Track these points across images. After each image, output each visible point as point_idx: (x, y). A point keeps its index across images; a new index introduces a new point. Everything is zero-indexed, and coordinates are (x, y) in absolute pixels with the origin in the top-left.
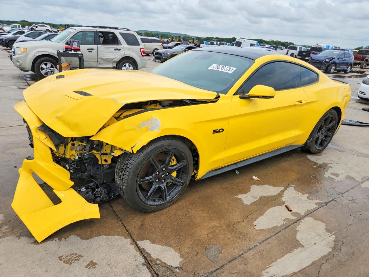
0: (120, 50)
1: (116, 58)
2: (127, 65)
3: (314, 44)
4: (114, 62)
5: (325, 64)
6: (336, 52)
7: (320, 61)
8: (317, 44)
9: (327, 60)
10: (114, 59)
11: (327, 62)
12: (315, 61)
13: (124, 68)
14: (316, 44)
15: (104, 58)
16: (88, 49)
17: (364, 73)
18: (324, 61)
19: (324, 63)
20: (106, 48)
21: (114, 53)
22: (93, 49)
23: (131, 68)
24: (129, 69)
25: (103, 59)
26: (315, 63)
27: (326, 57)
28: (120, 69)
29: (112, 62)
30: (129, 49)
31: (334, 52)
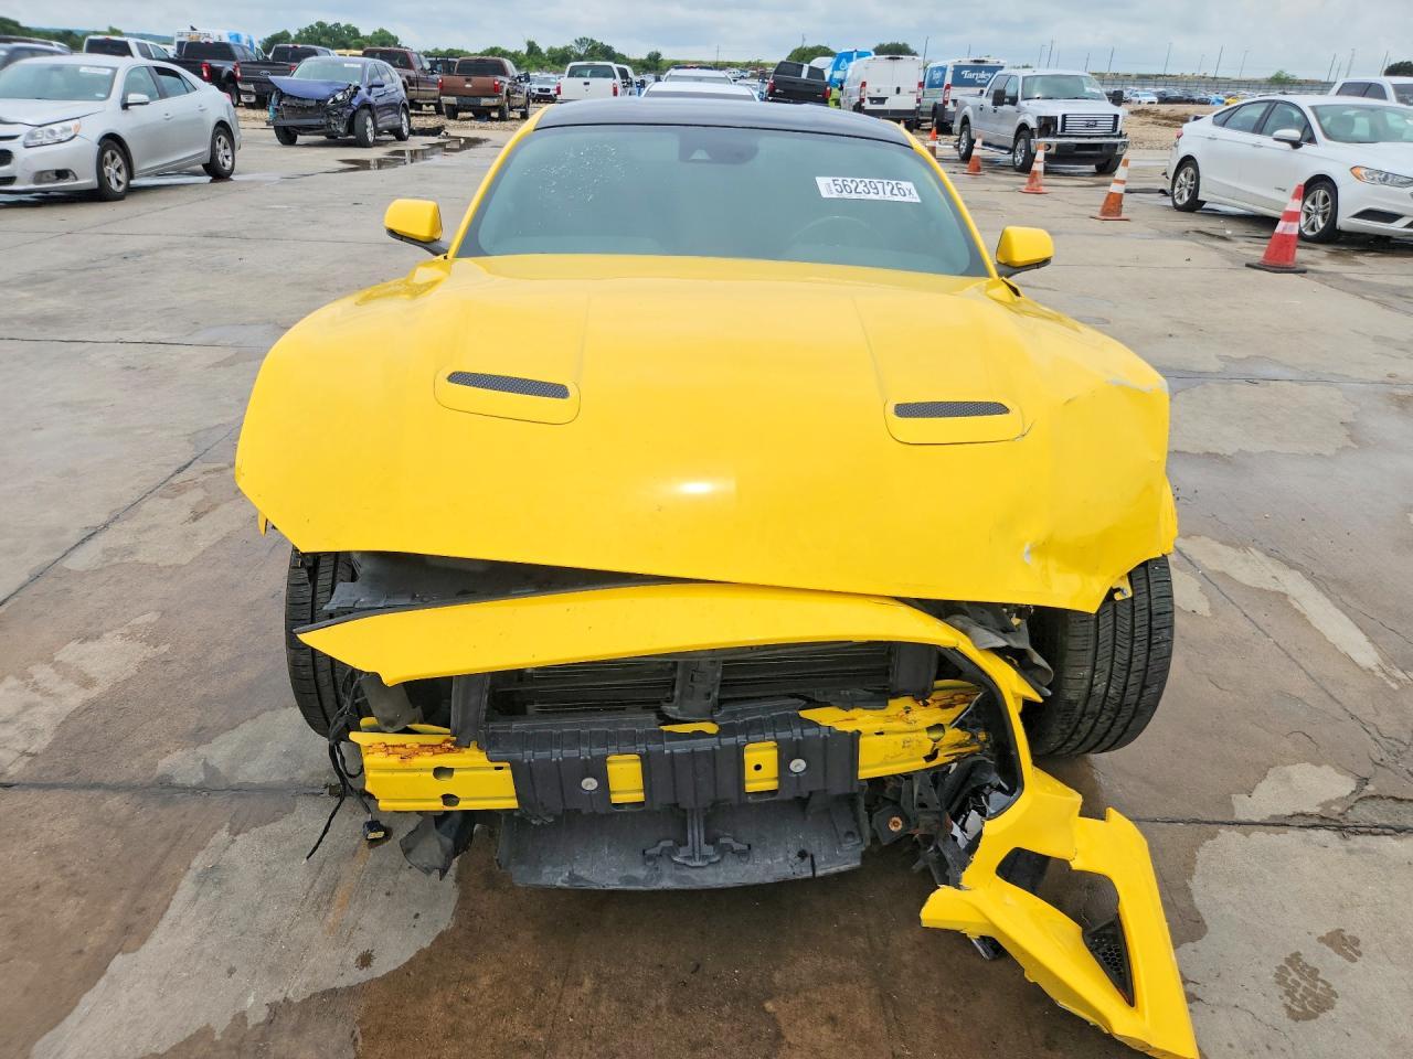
3: (181, 30)
5: (340, 110)
6: (352, 65)
7: (318, 101)
8: (193, 29)
9: (340, 97)
11: (342, 104)
12: (296, 101)
14: (188, 30)
17: (443, 133)
18: (332, 100)
19: (333, 109)
26: (302, 108)
27: (332, 84)
31: (346, 65)
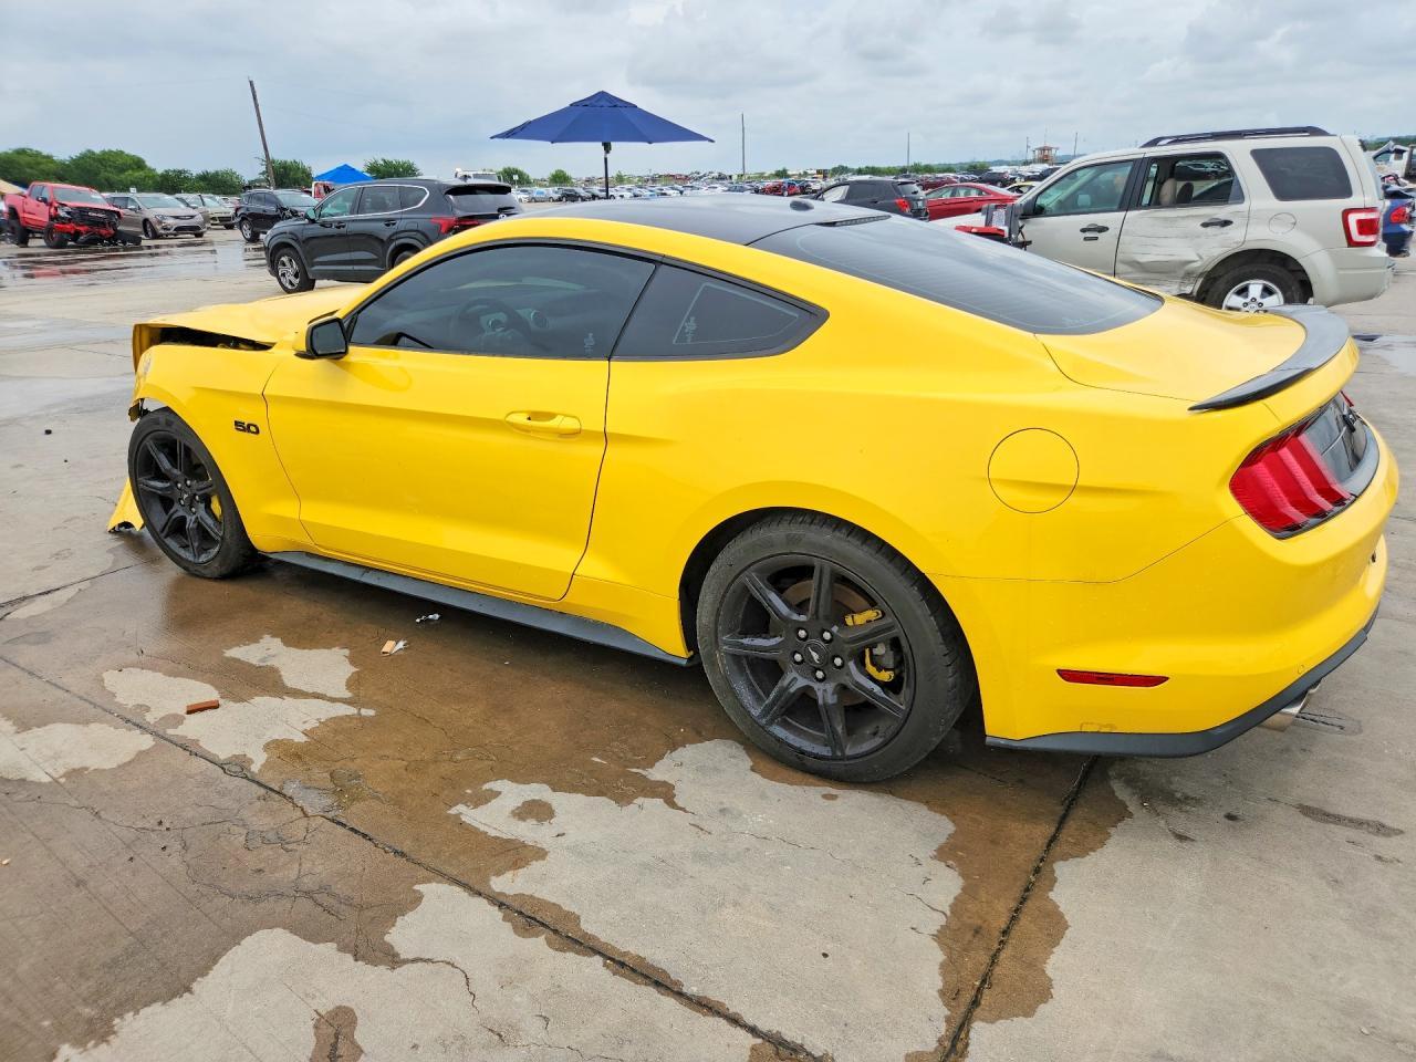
0: (1226, 223)
1: (1201, 258)
2: (1255, 288)
4: (1188, 275)
10: (1194, 261)
13: (1232, 299)
15: (1143, 259)
16: (1083, 230)
20: (1166, 219)
21: (1198, 237)
22: (1103, 229)
23: (1276, 300)
24: (1261, 304)
25: (1138, 263)
28: (1210, 305)
29: (1182, 273)
30: (1275, 218)
